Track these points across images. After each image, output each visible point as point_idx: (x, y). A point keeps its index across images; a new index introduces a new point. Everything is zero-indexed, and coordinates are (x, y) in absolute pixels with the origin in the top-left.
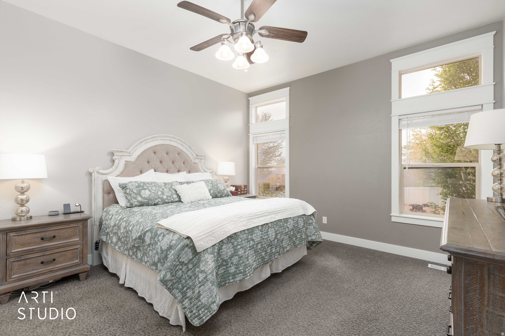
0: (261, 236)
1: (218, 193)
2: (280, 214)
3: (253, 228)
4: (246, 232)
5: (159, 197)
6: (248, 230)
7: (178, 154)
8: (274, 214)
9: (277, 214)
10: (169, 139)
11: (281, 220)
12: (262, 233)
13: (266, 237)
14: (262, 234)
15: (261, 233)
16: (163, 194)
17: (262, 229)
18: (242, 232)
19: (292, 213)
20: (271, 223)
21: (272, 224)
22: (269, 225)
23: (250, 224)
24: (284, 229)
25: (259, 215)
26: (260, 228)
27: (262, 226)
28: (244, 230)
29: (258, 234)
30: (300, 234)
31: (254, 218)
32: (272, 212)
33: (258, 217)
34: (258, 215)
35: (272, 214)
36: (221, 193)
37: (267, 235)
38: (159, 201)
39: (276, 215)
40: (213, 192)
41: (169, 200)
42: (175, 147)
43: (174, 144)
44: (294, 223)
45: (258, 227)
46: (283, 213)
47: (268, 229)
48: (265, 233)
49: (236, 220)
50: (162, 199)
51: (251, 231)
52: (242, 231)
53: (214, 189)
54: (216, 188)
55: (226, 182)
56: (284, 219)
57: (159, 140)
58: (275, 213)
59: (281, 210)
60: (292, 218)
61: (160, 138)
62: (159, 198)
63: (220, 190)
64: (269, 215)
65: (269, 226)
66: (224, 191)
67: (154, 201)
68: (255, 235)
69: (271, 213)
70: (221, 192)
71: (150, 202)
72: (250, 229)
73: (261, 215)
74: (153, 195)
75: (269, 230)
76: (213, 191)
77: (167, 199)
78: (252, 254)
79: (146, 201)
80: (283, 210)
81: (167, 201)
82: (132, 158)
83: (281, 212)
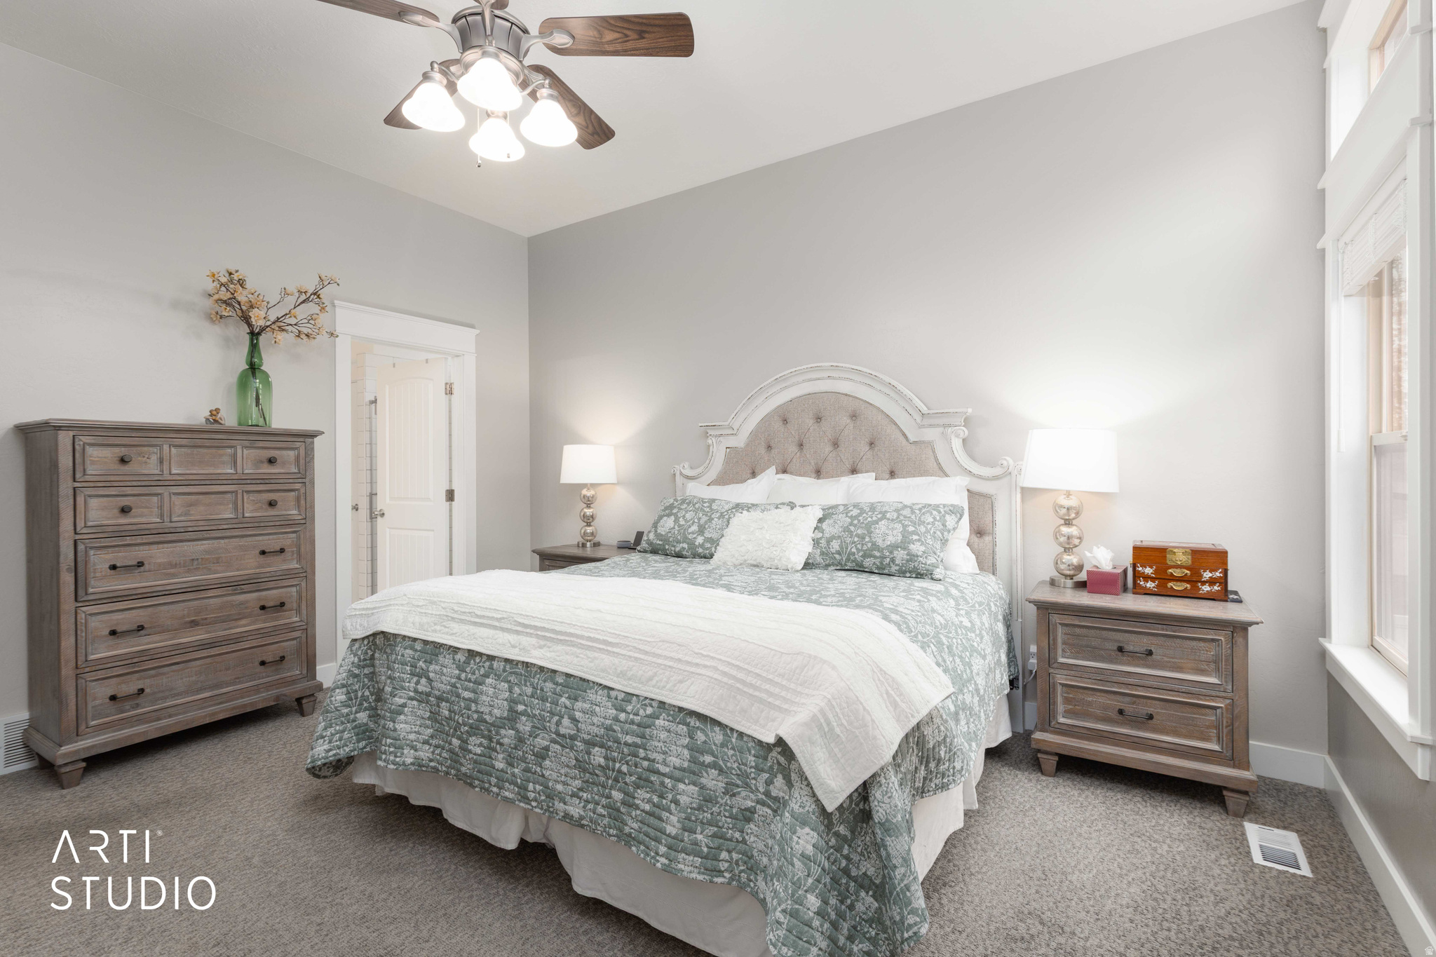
0: (453, 680)
1: (864, 556)
2: (560, 647)
3: (442, 645)
4: (418, 646)
5: (687, 538)
6: (426, 642)
7: (854, 416)
8: (538, 636)
9: (549, 644)
10: (826, 374)
11: (554, 672)
12: (460, 675)
13: (467, 694)
14: (459, 678)
15: (457, 672)
16: (701, 531)
17: (467, 663)
18: (407, 639)
19: (630, 673)
20: (507, 660)
21: (508, 667)
22: (495, 664)
23: (435, 631)
24: (552, 714)
25: (483, 617)
26: (460, 657)
27: (472, 654)
28: (415, 640)
29: (445, 670)
30: (656, 799)
31: (462, 621)
32: (536, 628)
33: (475, 624)
34: (477, 616)
35: (530, 635)
36: (875, 557)
37: (474, 692)
38: (684, 548)
39: (542, 643)
40: (838, 548)
41: (707, 549)
42: (846, 395)
43: (844, 387)
44: (616, 719)
45: (456, 650)
46: (578, 651)
47: (486, 676)
48: (470, 681)
49: (418, 606)
50: (691, 544)
51: (434, 649)
52: (409, 637)
53: (848, 540)
54: (858, 535)
55: (1068, 523)
56: (568, 675)
57: (798, 383)
58: (544, 638)
59: (582, 637)
60: (613, 694)
61: (801, 378)
62: (685, 540)
63: (875, 546)
64: (517, 632)
65: (491, 667)
66: (891, 553)
67: (674, 546)
68: (438, 668)
69: (528, 630)
70: (877, 554)
71: (667, 547)
72: (432, 642)
73: (490, 622)
74: (676, 532)
75: (489, 681)
76: (841, 546)
77: (702, 546)
78: (423, 718)
79: (661, 543)
80: (589, 639)
81: (700, 550)
82: (739, 441)
83: (573, 645)
